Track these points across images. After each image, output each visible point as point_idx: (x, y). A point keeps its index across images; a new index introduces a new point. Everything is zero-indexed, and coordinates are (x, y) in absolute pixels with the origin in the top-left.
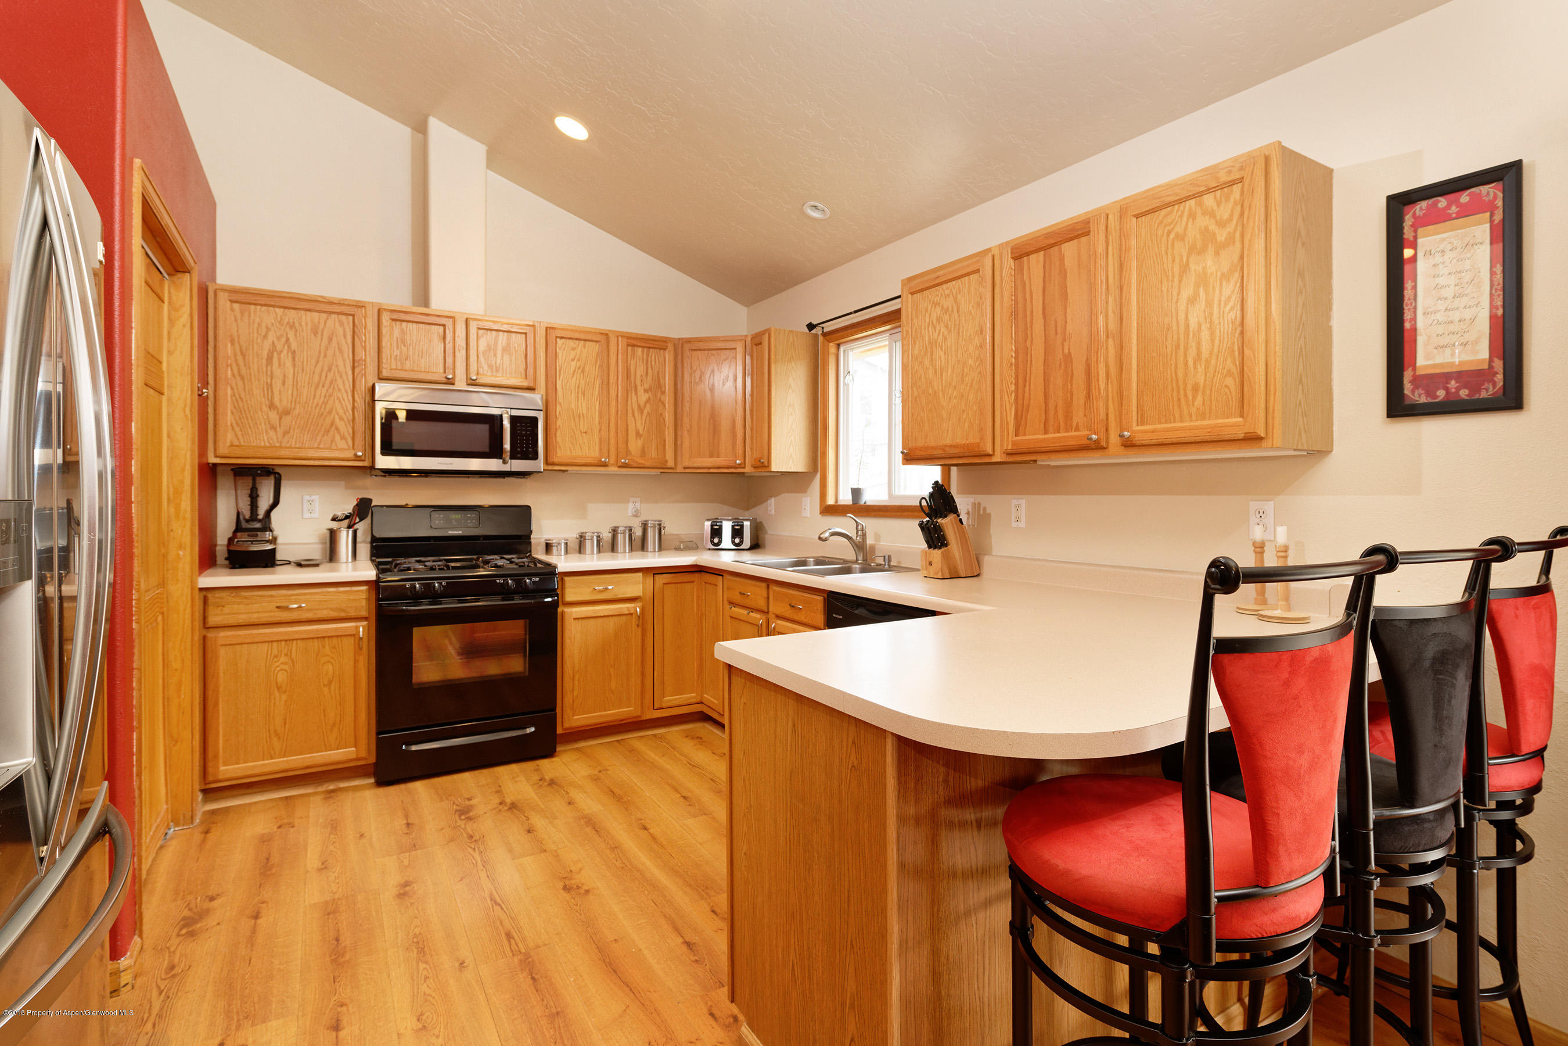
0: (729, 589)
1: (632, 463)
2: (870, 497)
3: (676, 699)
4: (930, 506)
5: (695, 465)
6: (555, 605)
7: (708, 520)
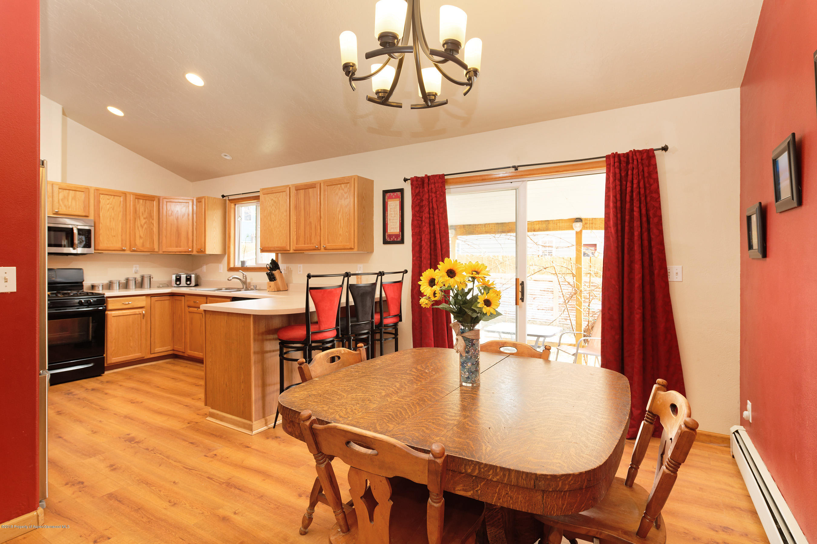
0: (187, 301)
1: (137, 250)
2: (249, 264)
3: (160, 350)
4: (270, 267)
5: (169, 251)
6: (105, 310)
7: (174, 274)
